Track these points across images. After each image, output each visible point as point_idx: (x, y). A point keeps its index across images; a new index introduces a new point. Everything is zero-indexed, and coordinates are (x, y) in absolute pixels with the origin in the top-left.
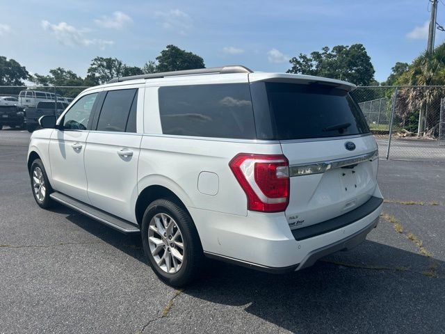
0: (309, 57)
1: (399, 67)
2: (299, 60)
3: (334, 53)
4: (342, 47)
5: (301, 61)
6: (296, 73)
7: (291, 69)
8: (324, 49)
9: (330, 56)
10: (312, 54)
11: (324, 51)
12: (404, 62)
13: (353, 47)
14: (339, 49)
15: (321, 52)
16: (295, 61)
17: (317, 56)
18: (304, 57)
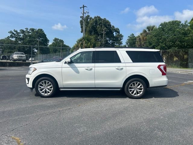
0: (19, 31)
1: (56, 40)
2: (14, 32)
3: (30, 31)
4: (34, 29)
5: (15, 33)
6: (12, 38)
7: (10, 36)
8: (26, 29)
9: (29, 32)
10: (20, 30)
11: (26, 30)
12: (57, 38)
13: (39, 30)
14: (33, 30)
15: (25, 30)
16: (11, 32)
17: (23, 31)
18: (16, 31)
